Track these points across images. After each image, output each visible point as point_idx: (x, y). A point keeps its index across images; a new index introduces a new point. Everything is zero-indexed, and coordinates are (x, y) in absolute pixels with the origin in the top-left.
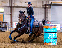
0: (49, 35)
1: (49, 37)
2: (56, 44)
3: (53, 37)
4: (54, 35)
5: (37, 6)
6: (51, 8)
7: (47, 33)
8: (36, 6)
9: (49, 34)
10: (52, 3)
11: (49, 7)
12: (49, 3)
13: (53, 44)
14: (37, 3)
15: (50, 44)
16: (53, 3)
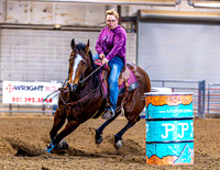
0: (167, 130)
1: (164, 137)
2: (192, 162)
3: (181, 137)
4: (183, 130)
5: (87, 24)
6: (136, 31)
7: (158, 122)
8: (82, 23)
9: (165, 124)
10: (139, 11)
11: (130, 26)
12: (130, 14)
13: (180, 161)
14: (88, 13)
15: (170, 163)
16: (143, 14)
